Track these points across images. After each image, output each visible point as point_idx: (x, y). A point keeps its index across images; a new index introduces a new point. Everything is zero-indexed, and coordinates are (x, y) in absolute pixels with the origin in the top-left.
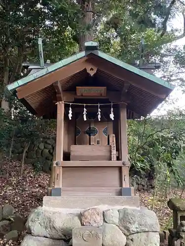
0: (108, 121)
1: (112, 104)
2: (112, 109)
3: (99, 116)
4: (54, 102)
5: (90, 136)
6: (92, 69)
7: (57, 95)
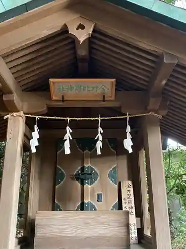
0: (117, 155)
1: (128, 117)
2: (129, 129)
3: (99, 145)
4: (2, 114)
5: (83, 184)
6: (81, 27)
7: (5, 98)
